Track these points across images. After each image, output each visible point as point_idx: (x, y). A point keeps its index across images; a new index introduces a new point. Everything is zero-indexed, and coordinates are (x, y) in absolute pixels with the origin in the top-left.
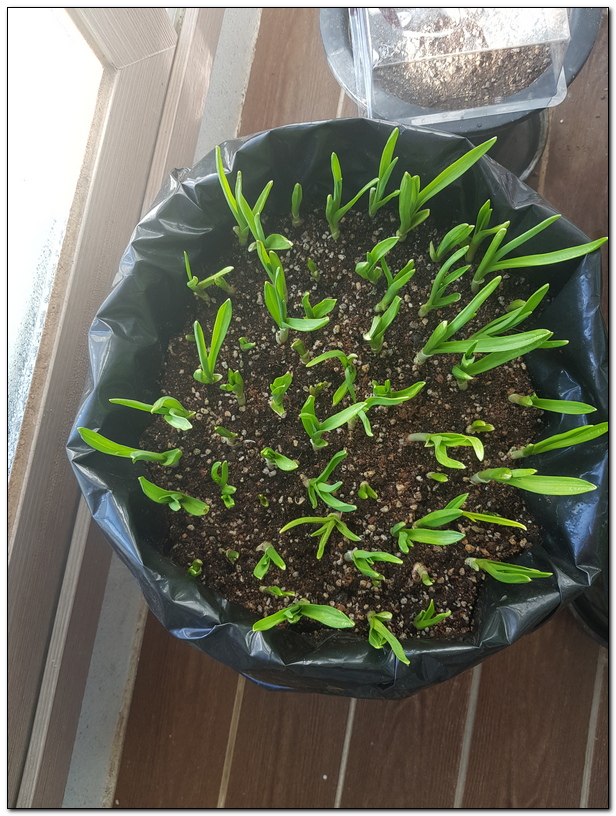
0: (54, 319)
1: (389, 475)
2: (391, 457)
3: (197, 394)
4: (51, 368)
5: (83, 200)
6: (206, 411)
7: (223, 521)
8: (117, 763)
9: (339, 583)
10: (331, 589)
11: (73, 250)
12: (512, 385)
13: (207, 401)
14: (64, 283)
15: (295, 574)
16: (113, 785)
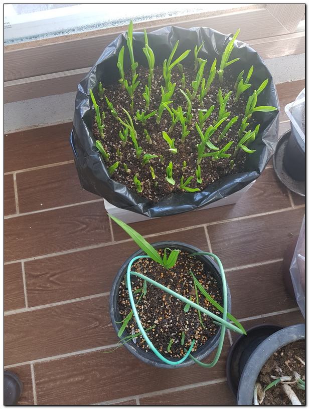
0: (168, 22)
1: (157, 150)
2: (163, 148)
3: (161, 78)
4: (151, 27)
5: (214, 15)
6: (156, 83)
7: (120, 103)
8: (21, 130)
9: (114, 145)
10: (111, 144)
11: (194, 19)
12: (205, 179)
13: (159, 82)
14: (182, 20)
15: (112, 132)
16: (12, 132)
